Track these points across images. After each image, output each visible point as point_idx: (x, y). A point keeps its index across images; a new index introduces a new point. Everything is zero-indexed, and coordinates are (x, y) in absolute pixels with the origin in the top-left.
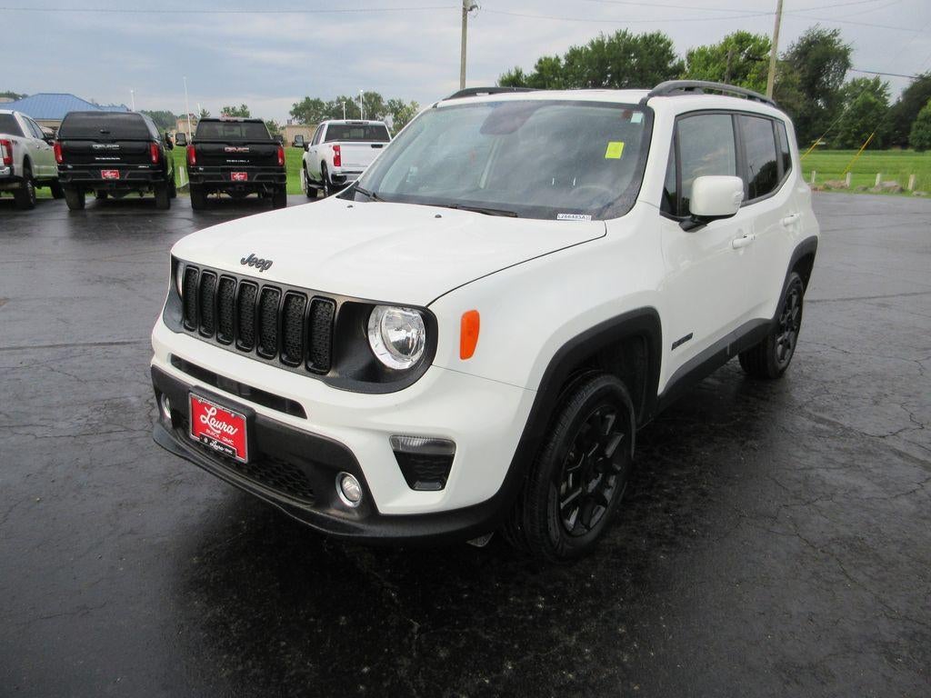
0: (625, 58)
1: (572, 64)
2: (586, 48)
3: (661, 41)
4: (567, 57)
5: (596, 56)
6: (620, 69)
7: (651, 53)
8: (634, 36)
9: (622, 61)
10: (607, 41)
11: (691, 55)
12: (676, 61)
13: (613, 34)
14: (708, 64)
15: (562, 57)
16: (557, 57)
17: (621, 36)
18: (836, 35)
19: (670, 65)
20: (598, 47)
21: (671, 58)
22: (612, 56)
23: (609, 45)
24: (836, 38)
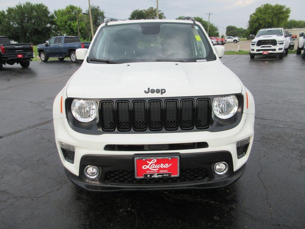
0: (32, 12)
1: (10, 13)
2: (15, 8)
3: (44, 6)
4: (7, 11)
5: (20, 11)
6: (31, 16)
7: (41, 11)
8: (33, 4)
9: (31, 13)
10: (22, 6)
11: (55, 12)
12: (51, 14)
13: (24, 3)
14: (63, 15)
15: (5, 11)
16: (3, 11)
17: (28, 4)
18: (99, 8)
19: (49, 15)
20: (19, 7)
21: (49, 13)
22: (26, 11)
23: (24, 7)
24: (99, 9)
